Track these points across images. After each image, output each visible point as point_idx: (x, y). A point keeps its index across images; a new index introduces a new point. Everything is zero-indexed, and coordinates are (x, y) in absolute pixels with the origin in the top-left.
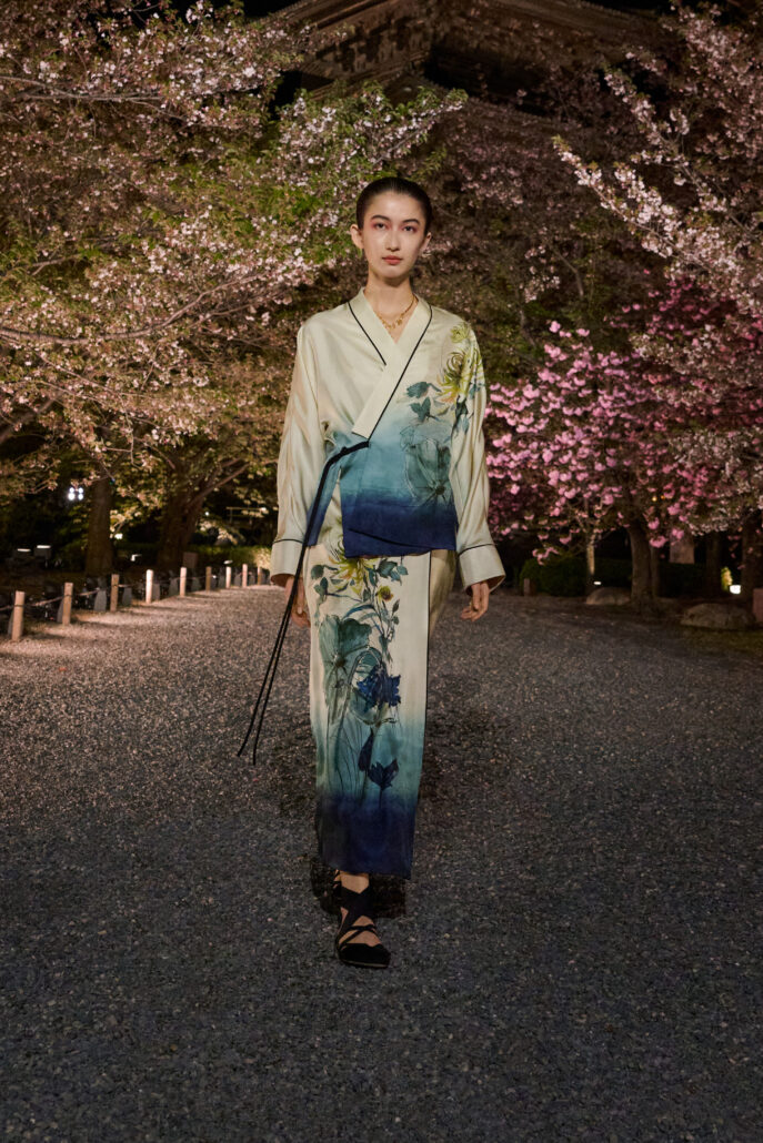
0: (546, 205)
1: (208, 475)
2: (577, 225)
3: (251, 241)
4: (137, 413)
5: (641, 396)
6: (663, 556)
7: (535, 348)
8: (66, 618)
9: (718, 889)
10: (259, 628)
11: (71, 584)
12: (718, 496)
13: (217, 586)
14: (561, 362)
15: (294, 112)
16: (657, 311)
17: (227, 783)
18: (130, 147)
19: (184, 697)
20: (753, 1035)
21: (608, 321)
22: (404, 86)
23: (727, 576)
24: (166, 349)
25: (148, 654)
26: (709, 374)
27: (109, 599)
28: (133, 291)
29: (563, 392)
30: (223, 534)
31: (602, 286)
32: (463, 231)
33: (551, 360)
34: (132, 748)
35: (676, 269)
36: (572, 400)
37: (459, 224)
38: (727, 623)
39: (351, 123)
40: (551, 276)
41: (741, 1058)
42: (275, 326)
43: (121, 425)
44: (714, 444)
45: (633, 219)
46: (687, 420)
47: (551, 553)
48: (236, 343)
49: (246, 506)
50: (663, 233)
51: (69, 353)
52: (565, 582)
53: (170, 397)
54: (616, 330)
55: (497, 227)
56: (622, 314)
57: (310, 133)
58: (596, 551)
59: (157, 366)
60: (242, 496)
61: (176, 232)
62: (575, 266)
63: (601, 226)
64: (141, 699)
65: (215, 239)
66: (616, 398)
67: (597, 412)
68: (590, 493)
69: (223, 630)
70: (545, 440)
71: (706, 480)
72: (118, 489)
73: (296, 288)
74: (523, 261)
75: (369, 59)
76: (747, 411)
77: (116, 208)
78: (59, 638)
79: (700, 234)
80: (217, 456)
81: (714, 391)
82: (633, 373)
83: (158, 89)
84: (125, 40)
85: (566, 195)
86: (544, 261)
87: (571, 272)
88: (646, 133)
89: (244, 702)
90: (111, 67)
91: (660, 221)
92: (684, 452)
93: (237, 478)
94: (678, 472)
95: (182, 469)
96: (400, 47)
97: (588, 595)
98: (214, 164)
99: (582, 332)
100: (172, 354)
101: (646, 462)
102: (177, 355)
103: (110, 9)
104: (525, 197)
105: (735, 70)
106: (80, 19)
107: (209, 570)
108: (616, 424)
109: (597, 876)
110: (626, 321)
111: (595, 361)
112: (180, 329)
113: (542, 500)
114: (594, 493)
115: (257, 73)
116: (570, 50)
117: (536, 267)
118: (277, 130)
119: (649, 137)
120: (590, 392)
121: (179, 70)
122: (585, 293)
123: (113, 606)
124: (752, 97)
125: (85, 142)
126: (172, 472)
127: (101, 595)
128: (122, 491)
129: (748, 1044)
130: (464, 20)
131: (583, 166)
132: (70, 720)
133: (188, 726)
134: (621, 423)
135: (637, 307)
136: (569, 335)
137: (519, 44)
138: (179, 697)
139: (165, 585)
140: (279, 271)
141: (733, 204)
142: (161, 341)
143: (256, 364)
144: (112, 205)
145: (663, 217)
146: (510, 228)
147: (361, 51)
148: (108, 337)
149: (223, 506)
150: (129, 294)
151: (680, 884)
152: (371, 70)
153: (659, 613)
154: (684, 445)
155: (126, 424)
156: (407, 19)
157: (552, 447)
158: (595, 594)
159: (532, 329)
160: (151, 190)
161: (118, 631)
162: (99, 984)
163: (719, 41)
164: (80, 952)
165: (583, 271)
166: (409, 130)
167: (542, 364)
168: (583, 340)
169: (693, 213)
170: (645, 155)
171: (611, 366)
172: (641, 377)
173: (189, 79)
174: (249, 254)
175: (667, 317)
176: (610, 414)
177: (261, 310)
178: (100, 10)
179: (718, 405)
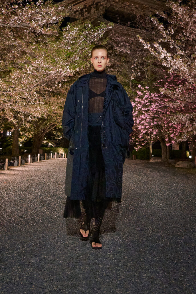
0: (136, 53)
1: (45, 128)
2: (145, 58)
3: (55, 64)
4: (25, 112)
5: (163, 105)
6: (170, 148)
7: (134, 92)
8: (6, 168)
9: (183, 239)
10: (60, 170)
11: (8, 159)
12: (184, 132)
13: (48, 159)
14: (141, 96)
15: (67, 29)
16: (167, 82)
17: (50, 213)
18: (22, 39)
19: (39, 190)
20: (190, 278)
21: (154, 84)
22: (98, 20)
23: (188, 153)
24: (33, 94)
25: (29, 178)
26: (181, 99)
27: (18, 163)
28: (23, 78)
29: (142, 104)
30: (50, 144)
31: (152, 75)
32: (114, 60)
33: (138, 95)
34: (24, 204)
35: (171, 70)
36: (145, 106)
37: (113, 58)
38: (188, 166)
39: (82, 32)
40: (138, 72)
41: (187, 284)
42: (63, 87)
43: (20, 115)
44: (182, 117)
45: (159, 57)
46: (175, 111)
47: (139, 148)
48: (52, 92)
49: (56, 136)
50: (167, 61)
51: (6, 96)
52: (144, 156)
53: (34, 108)
54: (156, 87)
55: (123, 59)
56: (158, 82)
57: (71, 35)
58: (152, 147)
59: (30, 99)
60: (55, 134)
61: (35, 63)
62: (145, 69)
63: (151, 58)
64: (27, 191)
65: (45, 64)
66: (156, 105)
67: (151, 109)
68: (150, 131)
69: (50, 171)
70: (137, 117)
71: (181, 127)
72: (20, 132)
73: (68, 77)
74: (130, 68)
75: (88, 13)
76: (191, 108)
77: (19, 55)
78: (4, 174)
79: (177, 61)
80: (48, 123)
81: (182, 103)
82: (161, 98)
83: (29, 23)
84: (20, 10)
85: (142, 50)
86: (136, 68)
87: (144, 71)
88: (162, 34)
89: (55, 191)
90: (16, 18)
91: (166, 58)
92: (174, 120)
93: (53, 128)
94: (173, 125)
95: (38, 126)
96: (96, 10)
97: (150, 159)
98: (45, 43)
99: (147, 87)
100: (34, 95)
101: (165, 123)
102: (35, 96)
103: (16, 2)
104: (131, 51)
105: (185, 17)
106: (8, 4)
107: (46, 154)
108: (156, 112)
109: (150, 237)
110: (159, 84)
111: (150, 95)
112: (37, 89)
113: (137, 133)
114: (151, 131)
115: (57, 18)
116: (143, 10)
117: (134, 70)
118: (62, 34)
119: (163, 35)
120: (149, 104)
121: (35, 18)
122: (148, 77)
123: (19, 165)
124: (190, 24)
125: (10, 38)
126: (36, 127)
127: (16, 162)
128: (21, 133)
129: (189, 281)
130: (114, 3)
131: (145, 43)
132: (7, 197)
133: (40, 198)
134: (157, 112)
135: (161, 80)
136: (143, 88)
137: (129, 9)
138: (37, 190)
139: (34, 159)
140: (63, 72)
141: (186, 52)
142: (31, 92)
143: (58, 97)
144: (18, 55)
145: (167, 56)
146: (127, 59)
147: (86, 11)
148: (17, 91)
149: (50, 136)
150: (22, 79)
151: (172, 238)
152: (89, 16)
153: (169, 164)
154: (175, 118)
155: (22, 115)
156: (98, 2)
157: (139, 119)
158: (152, 159)
159: (133, 87)
160: (28, 51)
161: (21, 172)
162: (14, 269)
163: (180, 9)
164: (9, 260)
165: (147, 71)
166: (98, 34)
167: (136, 96)
168: (147, 89)
169: (175, 55)
170: (162, 40)
171: (155, 97)
172: (163, 99)
173: (38, 21)
174: (55, 68)
175: (170, 83)
176: (155, 110)
177: (59, 83)
178: (13, 2)
179: (184, 107)
